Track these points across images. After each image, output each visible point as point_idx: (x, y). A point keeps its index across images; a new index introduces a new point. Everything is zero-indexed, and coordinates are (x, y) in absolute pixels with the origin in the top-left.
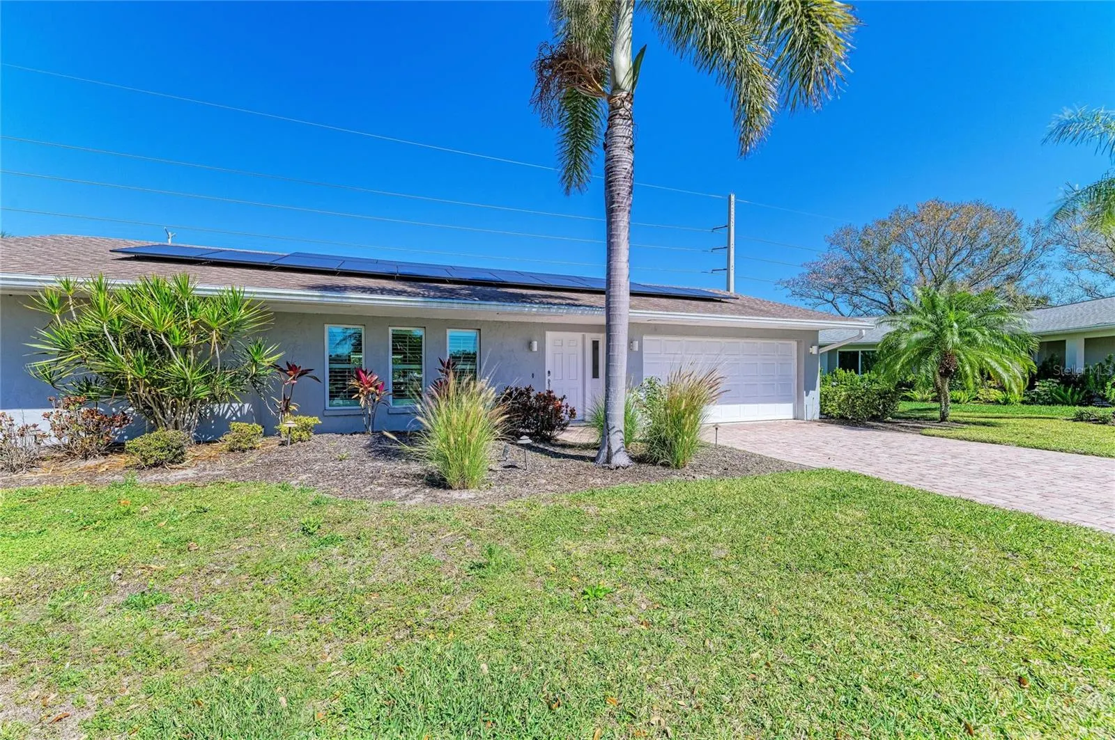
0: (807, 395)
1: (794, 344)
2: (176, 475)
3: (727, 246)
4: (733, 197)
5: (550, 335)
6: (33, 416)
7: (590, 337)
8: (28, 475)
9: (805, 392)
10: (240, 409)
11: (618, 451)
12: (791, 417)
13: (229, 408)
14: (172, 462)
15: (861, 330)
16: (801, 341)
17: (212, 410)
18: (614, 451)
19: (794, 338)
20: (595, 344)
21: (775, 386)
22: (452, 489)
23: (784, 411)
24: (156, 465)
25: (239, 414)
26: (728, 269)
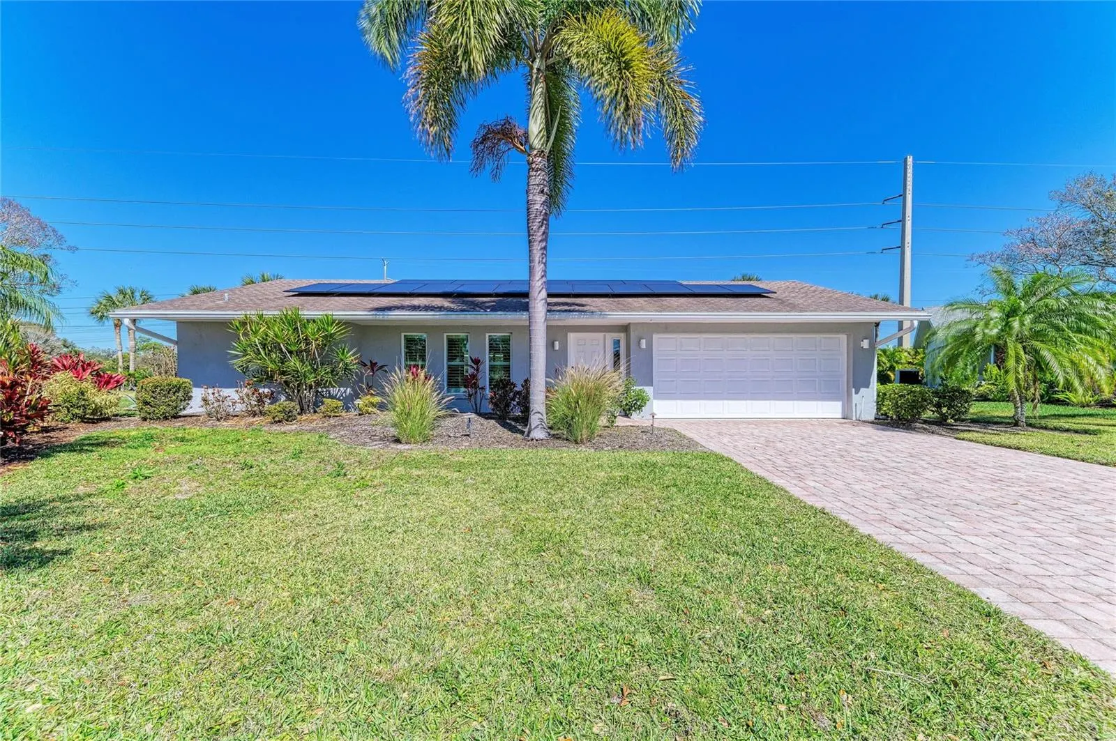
0: (857, 393)
1: (843, 337)
2: (287, 427)
3: (901, 219)
4: (910, 160)
5: (572, 337)
6: (230, 393)
7: (616, 336)
8: (225, 423)
9: (854, 390)
10: (345, 392)
11: (536, 427)
12: (840, 416)
13: (339, 391)
14: (287, 421)
15: (912, 321)
16: (850, 335)
17: (329, 392)
18: (532, 428)
19: (844, 332)
20: (617, 343)
21: (817, 382)
22: (401, 443)
23: (833, 409)
24: (280, 421)
25: (344, 395)
26: (902, 247)
